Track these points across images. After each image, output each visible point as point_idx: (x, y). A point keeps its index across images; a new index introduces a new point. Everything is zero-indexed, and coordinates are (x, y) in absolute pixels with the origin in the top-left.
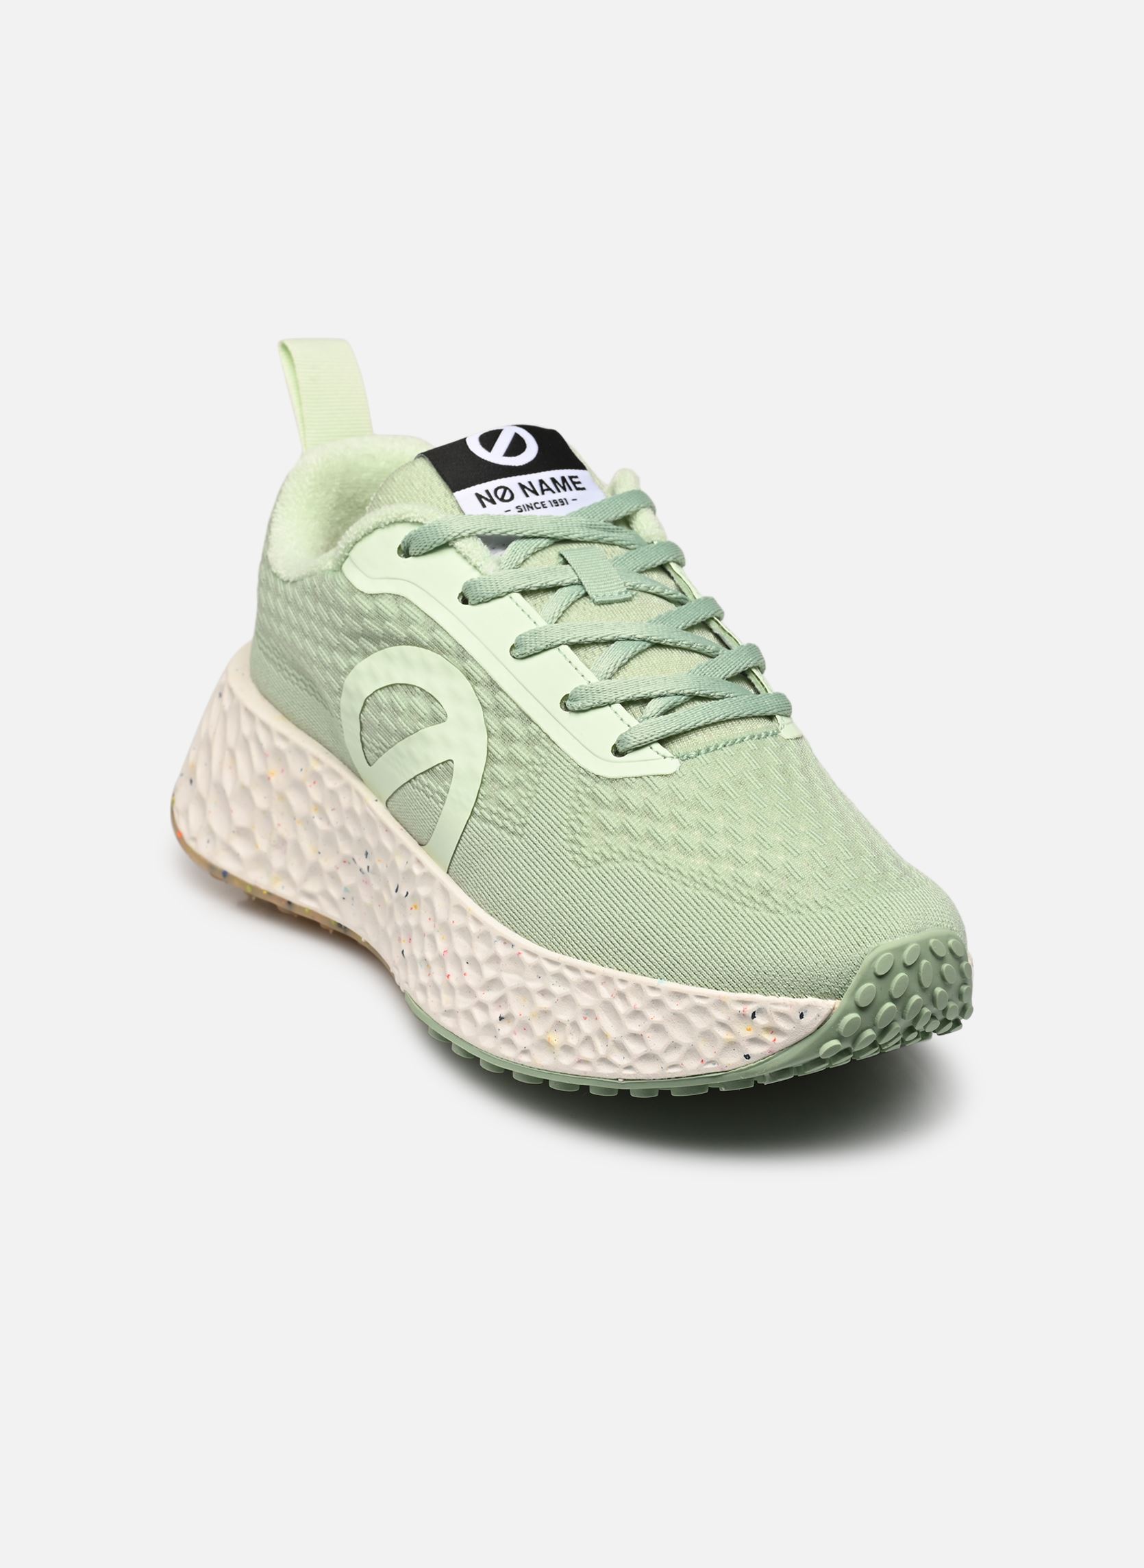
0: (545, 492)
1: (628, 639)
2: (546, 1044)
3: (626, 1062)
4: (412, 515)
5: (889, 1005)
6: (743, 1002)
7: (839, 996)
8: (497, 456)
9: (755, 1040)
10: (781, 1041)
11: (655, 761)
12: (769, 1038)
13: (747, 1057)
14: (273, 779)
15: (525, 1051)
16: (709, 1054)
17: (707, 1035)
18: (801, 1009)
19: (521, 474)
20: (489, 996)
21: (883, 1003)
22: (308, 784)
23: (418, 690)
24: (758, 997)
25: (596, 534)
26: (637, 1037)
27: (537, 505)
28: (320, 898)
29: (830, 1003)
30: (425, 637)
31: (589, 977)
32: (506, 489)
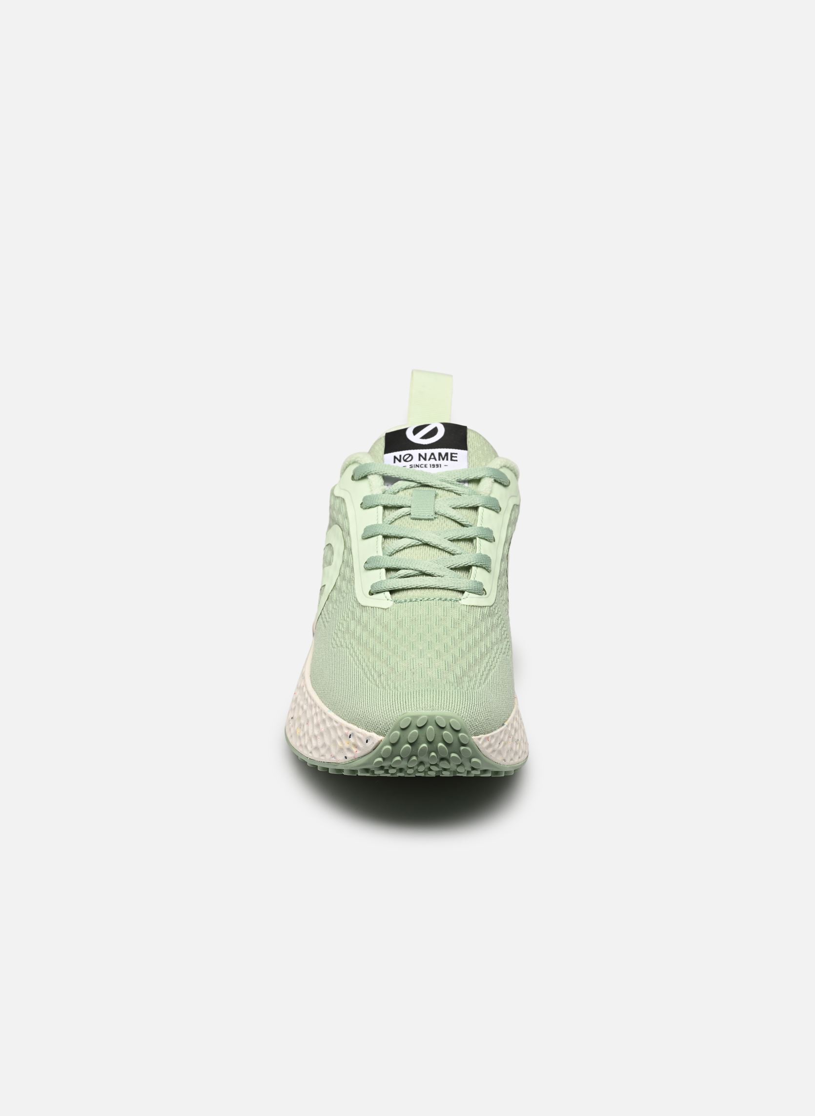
0: (431, 460)
1: (411, 538)
2: (296, 734)
3: (311, 749)
5: (425, 745)
6: (349, 728)
7: (384, 735)
8: (416, 439)
9: (349, 750)
10: (359, 753)
11: (384, 600)
12: (354, 750)
13: (346, 758)
16: (334, 752)
17: (334, 742)
18: (367, 738)
19: (426, 449)
21: (423, 743)
23: (331, 548)
24: (355, 727)
25: (445, 485)
26: (315, 737)
27: (422, 466)
29: (381, 738)
30: (341, 522)
32: (410, 455)
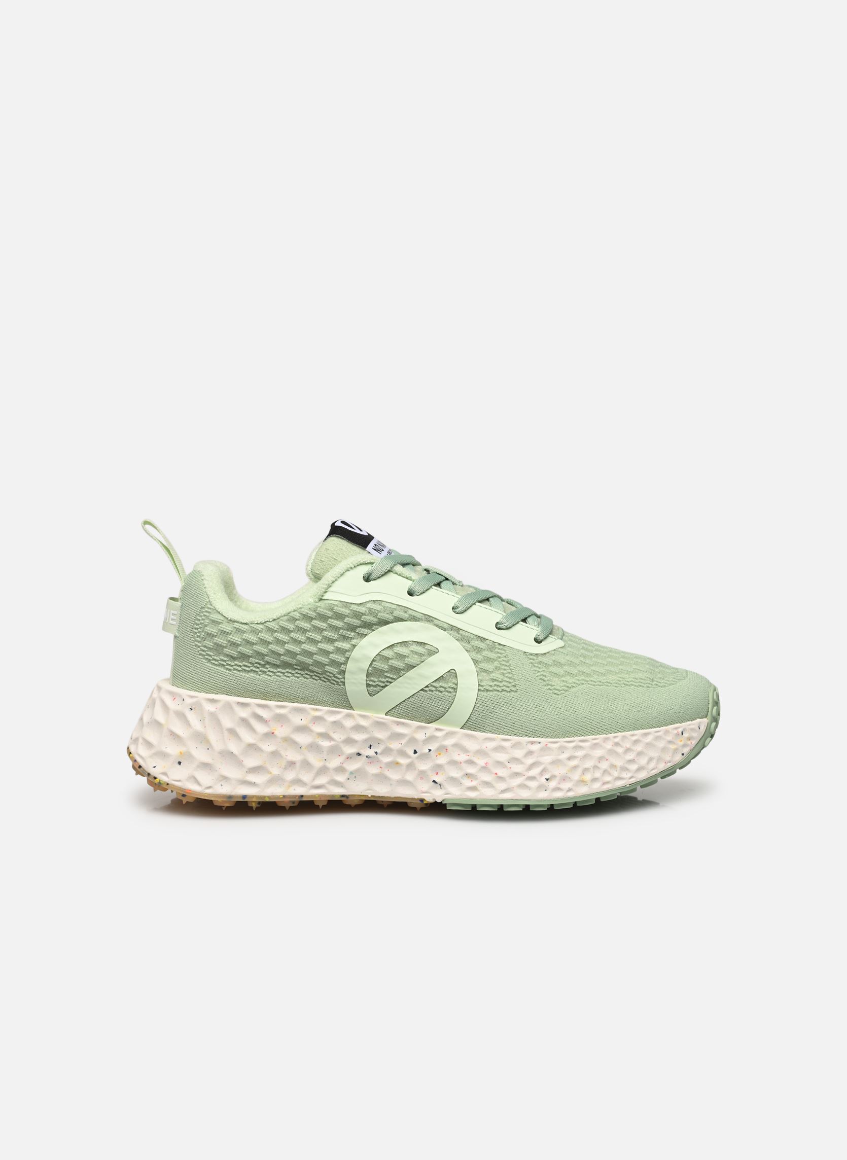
2: (582, 782)
3: (629, 775)
4: (366, 560)
6: (676, 728)
7: (707, 716)
9: (684, 746)
10: (694, 743)
11: (556, 641)
12: (689, 742)
13: (683, 754)
14: (276, 733)
15: (570, 790)
16: (668, 758)
17: (664, 749)
18: (698, 725)
20: (535, 772)
22: (310, 725)
23: (412, 643)
24: (682, 724)
26: (632, 761)
28: (328, 786)
29: (706, 720)
30: (406, 616)
31: (595, 741)
